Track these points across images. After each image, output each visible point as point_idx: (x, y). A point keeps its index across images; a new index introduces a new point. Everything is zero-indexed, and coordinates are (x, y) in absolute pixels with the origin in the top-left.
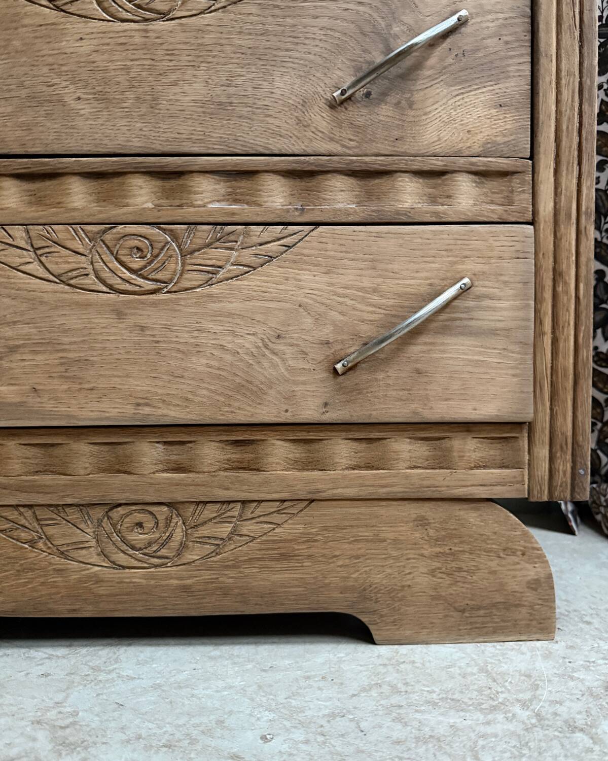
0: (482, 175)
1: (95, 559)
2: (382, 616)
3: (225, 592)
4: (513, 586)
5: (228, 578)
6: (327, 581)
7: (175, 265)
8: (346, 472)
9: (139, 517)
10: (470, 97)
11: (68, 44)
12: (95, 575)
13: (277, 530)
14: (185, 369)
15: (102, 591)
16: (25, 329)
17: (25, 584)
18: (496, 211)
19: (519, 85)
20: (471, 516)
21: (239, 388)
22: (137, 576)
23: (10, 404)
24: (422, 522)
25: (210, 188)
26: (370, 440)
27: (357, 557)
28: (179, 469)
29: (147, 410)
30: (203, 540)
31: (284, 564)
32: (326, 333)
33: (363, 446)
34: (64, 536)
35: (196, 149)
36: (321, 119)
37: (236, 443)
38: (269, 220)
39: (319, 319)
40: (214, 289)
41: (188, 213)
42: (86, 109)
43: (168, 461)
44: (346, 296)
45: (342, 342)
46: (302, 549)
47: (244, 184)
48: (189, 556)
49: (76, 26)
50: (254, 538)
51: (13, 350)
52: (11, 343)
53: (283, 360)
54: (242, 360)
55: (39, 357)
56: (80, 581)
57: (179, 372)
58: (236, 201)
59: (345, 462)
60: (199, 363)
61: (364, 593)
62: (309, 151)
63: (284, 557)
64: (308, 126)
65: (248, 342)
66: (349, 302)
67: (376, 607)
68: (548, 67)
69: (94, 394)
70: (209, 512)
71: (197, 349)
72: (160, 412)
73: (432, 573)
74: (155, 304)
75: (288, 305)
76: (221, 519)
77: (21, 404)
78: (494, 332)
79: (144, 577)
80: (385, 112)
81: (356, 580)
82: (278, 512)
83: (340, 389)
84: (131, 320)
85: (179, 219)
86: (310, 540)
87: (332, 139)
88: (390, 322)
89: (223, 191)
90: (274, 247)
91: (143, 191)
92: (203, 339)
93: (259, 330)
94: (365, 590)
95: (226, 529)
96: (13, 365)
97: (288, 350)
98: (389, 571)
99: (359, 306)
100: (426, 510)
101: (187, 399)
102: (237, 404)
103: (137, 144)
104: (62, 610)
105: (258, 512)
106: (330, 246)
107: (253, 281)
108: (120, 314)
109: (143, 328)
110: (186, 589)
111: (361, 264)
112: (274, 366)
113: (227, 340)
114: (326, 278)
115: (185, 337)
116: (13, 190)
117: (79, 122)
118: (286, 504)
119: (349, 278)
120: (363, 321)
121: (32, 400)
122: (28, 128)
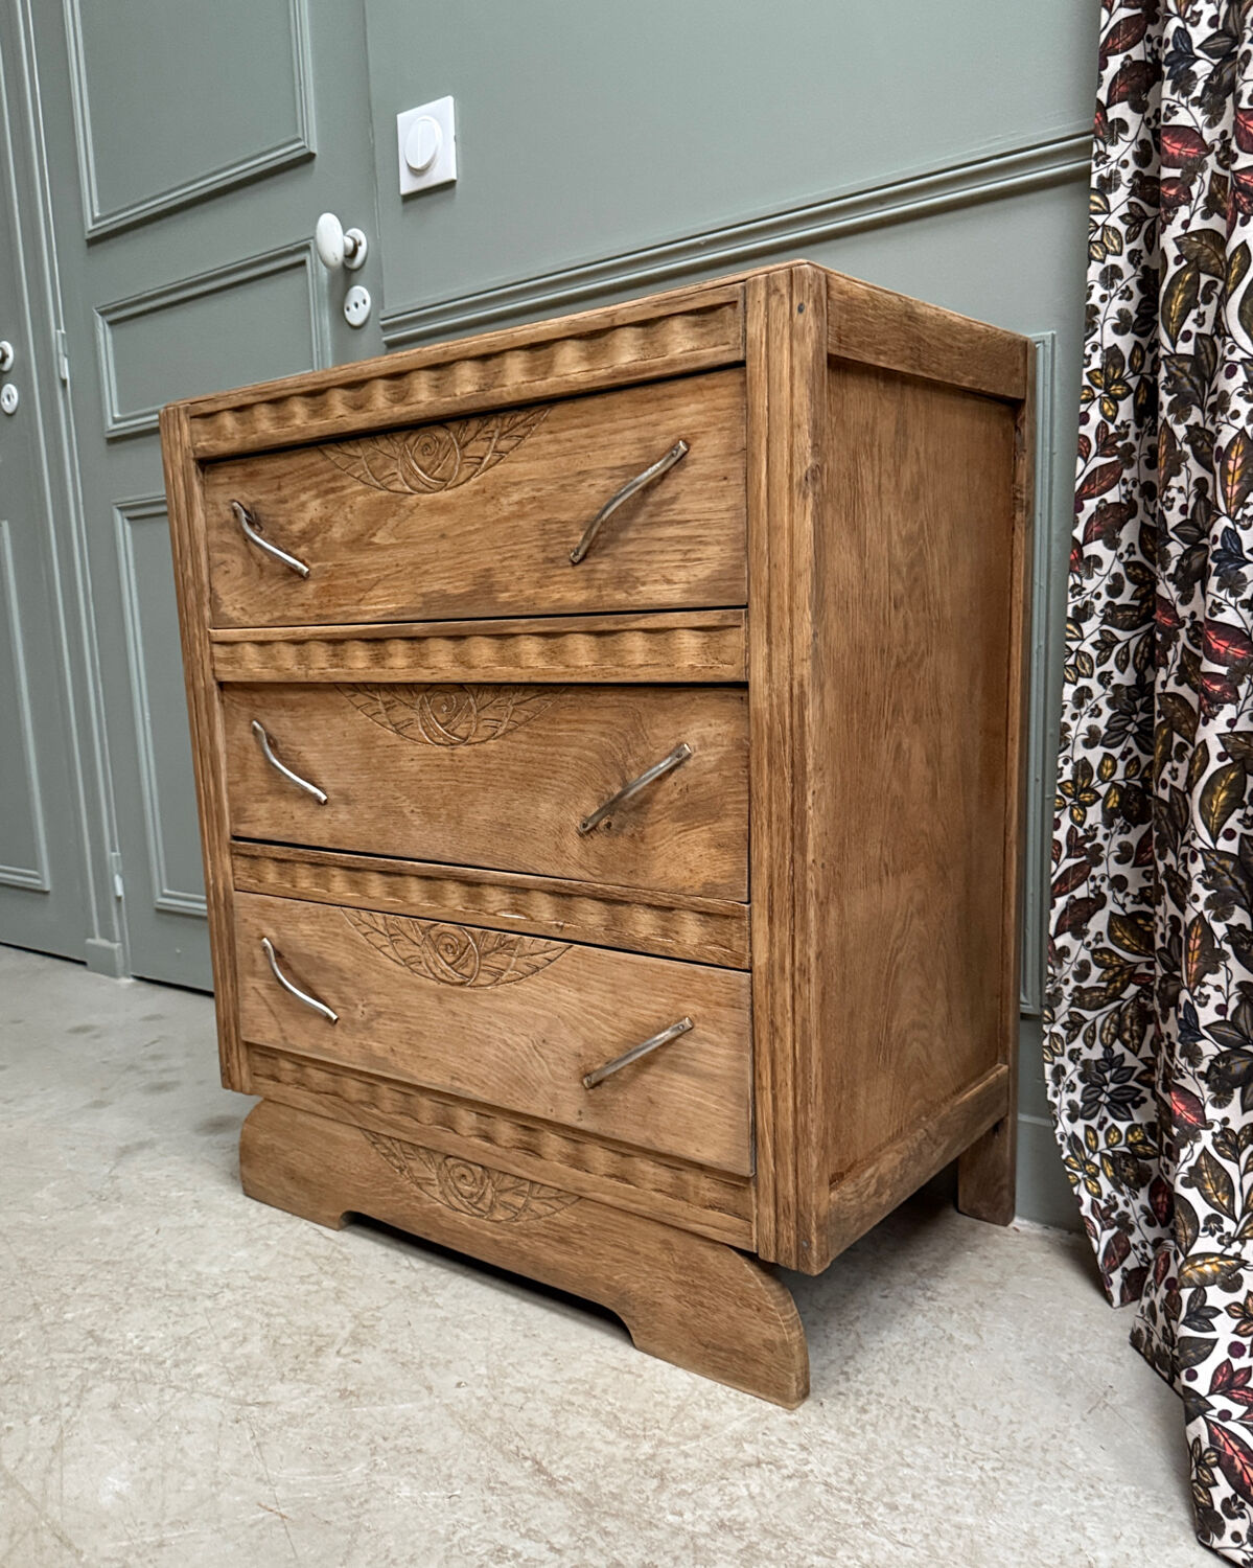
0: (707, 914)
1: (438, 1196)
2: (638, 1324)
3: (523, 1255)
4: (750, 1340)
5: (524, 1244)
6: (595, 1275)
7: (475, 964)
8: (605, 1179)
9: (464, 1171)
10: (693, 835)
11: (404, 764)
12: (438, 1209)
13: (557, 1215)
14: (481, 1056)
15: (443, 1223)
16: (385, 1000)
17: (397, 1202)
18: (715, 952)
19: (734, 823)
20: (711, 1255)
21: (518, 1081)
22: (464, 1219)
23: (380, 1058)
24: (667, 1246)
25: (499, 897)
26: (624, 1155)
27: (618, 1261)
28: (486, 1138)
29: (458, 1084)
30: (506, 1206)
31: (563, 1248)
32: (578, 1046)
33: (617, 1158)
34: (418, 1170)
35: (486, 864)
36: (573, 845)
37: (525, 1127)
38: (538, 933)
39: (573, 1032)
40: (500, 990)
41: (484, 920)
42: (417, 821)
43: (479, 1129)
44: (592, 1014)
45: (591, 1058)
46: (576, 1238)
47: (522, 898)
48: (497, 1216)
49: (411, 750)
50: (540, 1217)
51: (379, 1014)
52: (378, 1009)
53: (548, 1063)
54: (518, 1056)
55: (394, 1024)
56: (430, 1210)
57: (478, 1058)
58: (518, 912)
59: (603, 1169)
60: (490, 1052)
61: (624, 1296)
62: (566, 875)
63: (562, 1240)
64: (564, 852)
65: (523, 1042)
66: (596, 1022)
67: (633, 1313)
69: (426, 1062)
70: (508, 1182)
71: (489, 1039)
72: (467, 1088)
73: (678, 1298)
74: (461, 995)
75: (550, 1014)
76: (517, 1191)
77: (384, 1059)
78: (711, 1077)
79: (469, 1221)
80: (622, 842)
81: (618, 1282)
82: (557, 1198)
83: (590, 1101)
84: (448, 1006)
85: (478, 923)
86: (581, 1232)
87: (581, 867)
88: (628, 1047)
89: (507, 901)
90: (542, 958)
91: (456, 895)
92: (492, 1031)
93: (530, 1033)
94: (624, 1294)
95: (520, 1201)
96: (380, 1027)
97: (551, 1055)
98: (643, 1283)
99: (603, 1026)
100: (670, 1236)
101: (483, 1082)
102: (516, 1095)
103: (448, 856)
104: (419, 1230)
105: (542, 1193)
106: (581, 966)
107: (525, 988)
108: (440, 1000)
109: (454, 1014)
111: (604, 987)
112: (541, 1066)
113: (507, 1036)
114: (577, 995)
116: (378, 882)
117: (413, 832)
118: (562, 1194)
119: (594, 999)
120: (606, 1041)
121: (391, 1057)
122: (384, 832)
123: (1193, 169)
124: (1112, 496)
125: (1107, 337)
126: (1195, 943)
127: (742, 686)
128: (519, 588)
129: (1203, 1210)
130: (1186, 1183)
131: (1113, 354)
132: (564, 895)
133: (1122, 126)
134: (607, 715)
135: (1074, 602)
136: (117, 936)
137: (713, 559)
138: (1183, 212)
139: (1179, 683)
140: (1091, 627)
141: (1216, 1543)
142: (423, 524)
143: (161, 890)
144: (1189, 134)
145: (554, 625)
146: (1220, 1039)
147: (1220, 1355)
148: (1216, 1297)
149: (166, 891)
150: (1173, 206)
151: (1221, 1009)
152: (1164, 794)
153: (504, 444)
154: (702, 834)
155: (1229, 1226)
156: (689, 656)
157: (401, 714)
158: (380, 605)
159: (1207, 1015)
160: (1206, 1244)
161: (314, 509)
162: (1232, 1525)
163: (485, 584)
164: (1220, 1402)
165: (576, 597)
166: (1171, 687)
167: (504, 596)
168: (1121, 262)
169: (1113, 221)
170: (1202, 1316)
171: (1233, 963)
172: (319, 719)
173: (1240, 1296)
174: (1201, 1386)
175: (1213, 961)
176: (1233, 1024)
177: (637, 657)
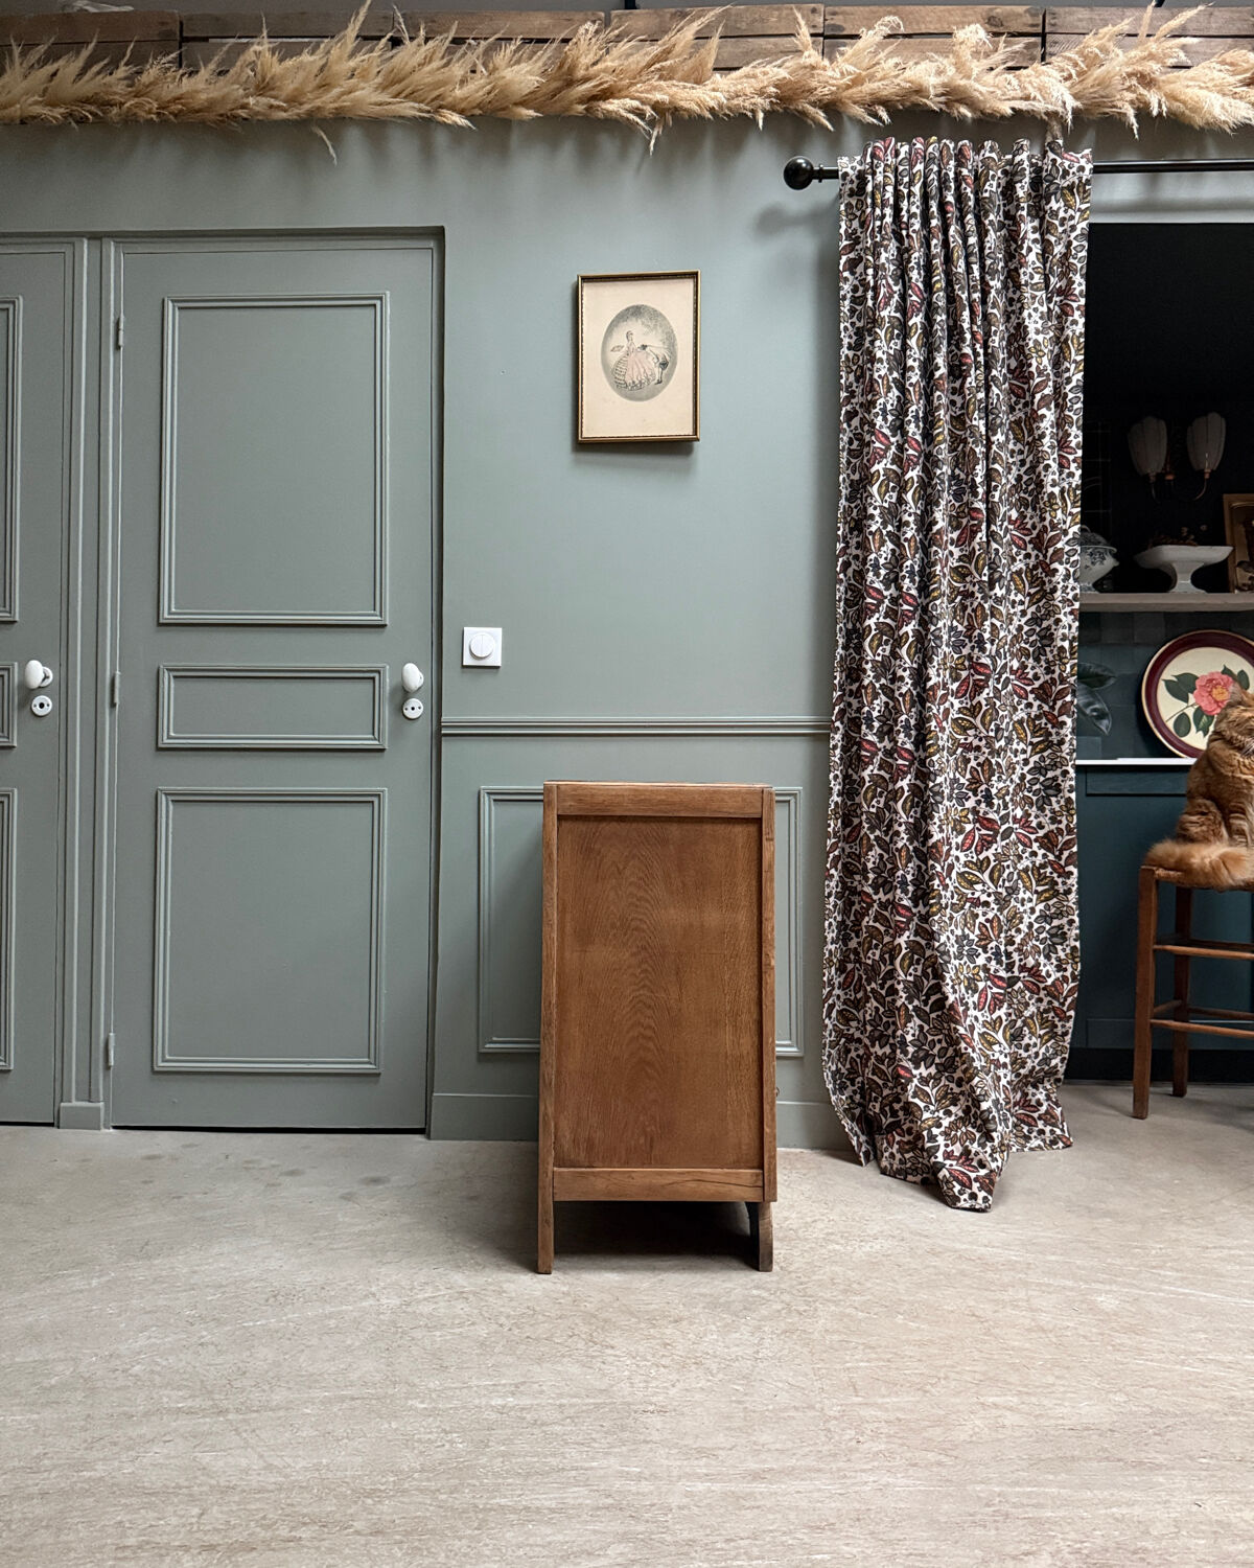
123: (874, 754)
124: (836, 853)
125: (835, 798)
126: (902, 1013)
129: (922, 1105)
130: (913, 1097)
131: (836, 803)
133: (838, 728)
135: (827, 891)
136: (102, 1098)
138: (871, 767)
139: (874, 922)
140: (832, 899)
141: (959, 1205)
143: (163, 1056)
144: (872, 744)
146: (914, 1046)
147: (942, 1149)
148: (935, 1131)
149: (168, 1057)
150: (867, 764)
151: (913, 1035)
152: (870, 962)
155: (932, 1108)
159: (909, 1038)
160: (926, 1115)
162: (962, 1198)
164: (948, 1162)
166: (871, 923)
168: (838, 773)
169: (836, 759)
170: (933, 1138)
171: (916, 1018)
173: (943, 1129)
174: (940, 1159)
175: (909, 1018)
176: (918, 1040)
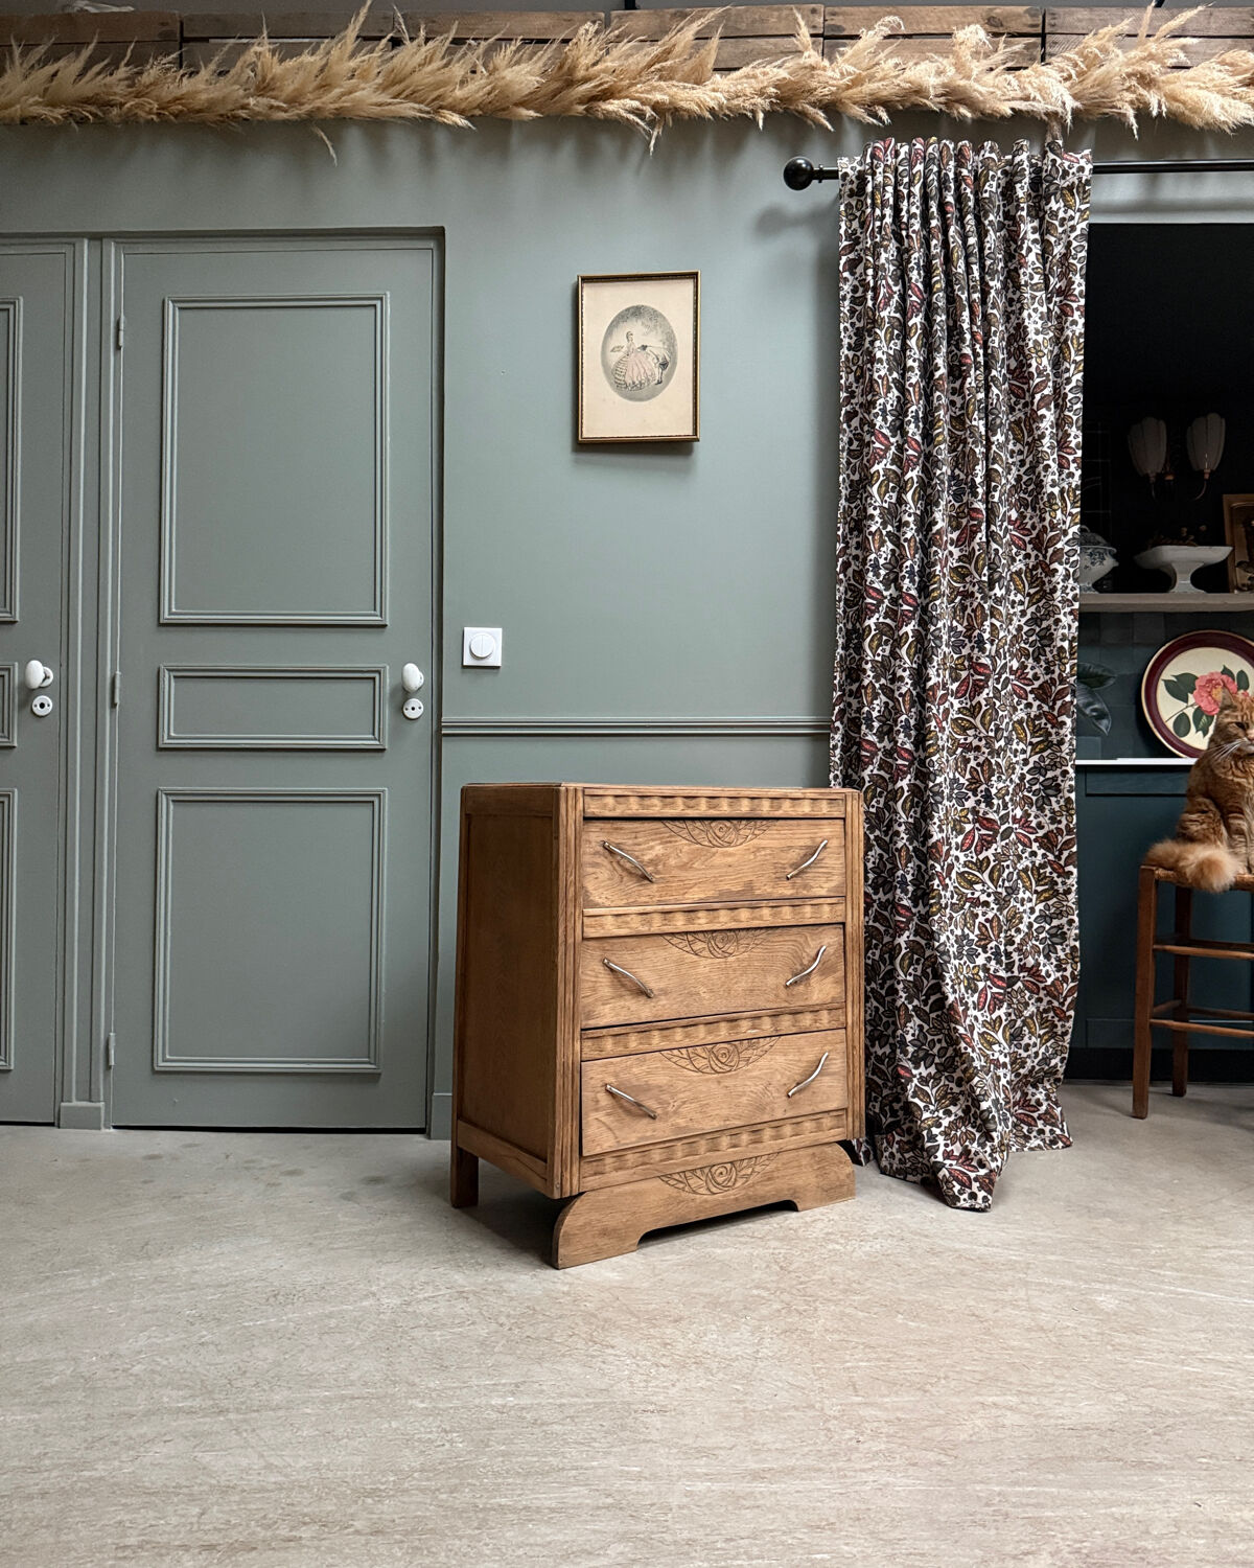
0: (830, 1010)
1: (705, 1192)
2: (801, 1198)
3: (749, 1198)
5: (750, 1192)
6: (784, 1187)
7: (736, 1059)
8: (790, 1138)
10: (825, 981)
11: (701, 970)
12: (705, 1199)
13: (767, 1168)
14: (739, 1103)
17: (680, 1209)
18: (834, 1025)
19: (840, 974)
21: (757, 1108)
22: (719, 1196)
25: (746, 1025)
26: (797, 1123)
27: (792, 1176)
28: (735, 1146)
30: (742, 1177)
31: (769, 1182)
32: (784, 1081)
33: (795, 1125)
35: (741, 1010)
36: (783, 993)
37: (754, 1131)
38: (765, 1036)
39: (782, 1074)
40: (749, 1067)
41: (739, 1036)
42: (707, 996)
44: (790, 1064)
45: (790, 1083)
46: (775, 1174)
47: (757, 1021)
48: (738, 1185)
49: (704, 962)
50: (759, 1173)
52: (683, 1100)
53: (771, 1093)
54: (758, 1096)
55: (693, 1105)
56: (700, 1203)
57: (738, 1105)
58: (755, 1029)
59: (789, 1134)
60: (744, 1100)
61: (795, 1189)
62: (777, 1006)
63: (769, 1179)
64: (778, 997)
65: (760, 1088)
66: (791, 1067)
67: (799, 1195)
68: (849, 965)
70: (744, 1163)
71: (744, 1093)
74: (729, 1076)
75: (772, 1071)
76: (748, 1167)
77: (687, 1126)
78: (835, 1073)
79: (722, 1197)
80: (802, 988)
81: (793, 1184)
82: (767, 1159)
83: (790, 1103)
84: (722, 1084)
85: (736, 1039)
86: (778, 1170)
87: (785, 1001)
89: (750, 1026)
90: (767, 1047)
91: (724, 1029)
92: (747, 1089)
93: (763, 1083)
95: (750, 1171)
97: (773, 1089)
98: (802, 1180)
99: (794, 1068)
100: (815, 1150)
101: (739, 1115)
102: (756, 1115)
103: (724, 1010)
105: (760, 1161)
106: (785, 1045)
107: (761, 1062)
108: (719, 1082)
109: (726, 1087)
110: (736, 1199)
111: (795, 1051)
112: (768, 1097)
113: (753, 1088)
114: (784, 1058)
115: (740, 1089)
116: (681, 1034)
117: (705, 1002)
118: (770, 1156)
119: (791, 1057)
120: (796, 1074)
126: (902, 1013)
127: (844, 924)
128: (764, 888)
129: (922, 1105)
130: (913, 1097)
132: (776, 1015)
134: (793, 938)
137: (836, 880)
142: (717, 860)
145: (777, 903)
146: (914, 1046)
148: (935, 1131)
151: (913, 1035)
153: (757, 832)
154: (830, 979)
156: (826, 914)
157: (698, 946)
158: (695, 895)
159: (909, 1038)
161: (659, 850)
163: (750, 886)
165: (788, 892)
167: (758, 892)
170: (932, 1138)
171: (915, 1018)
172: (649, 953)
173: (942, 1129)
174: (940, 1158)
175: (909, 1018)
176: (918, 1040)
177: (808, 914)
